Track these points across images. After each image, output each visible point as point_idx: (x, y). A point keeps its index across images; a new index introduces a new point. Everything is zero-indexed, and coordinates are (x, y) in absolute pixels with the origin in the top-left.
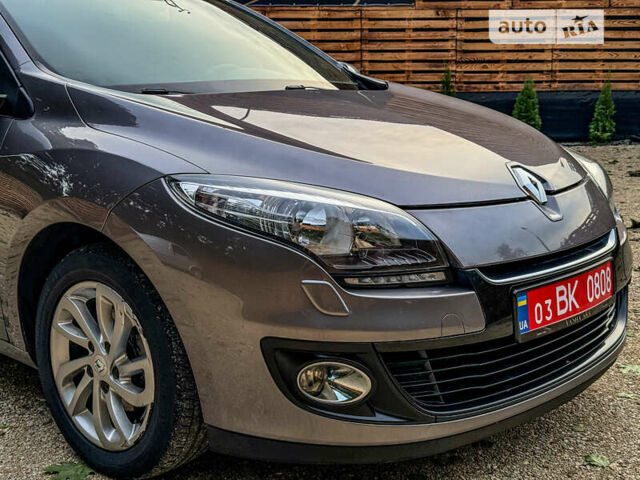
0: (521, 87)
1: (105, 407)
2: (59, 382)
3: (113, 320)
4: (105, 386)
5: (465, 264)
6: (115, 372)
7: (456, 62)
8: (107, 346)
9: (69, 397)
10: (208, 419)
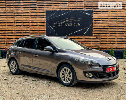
0: (111, 49)
1: (66, 79)
2: (61, 78)
3: (68, 71)
4: (66, 77)
5: (101, 65)
6: (68, 76)
7: (100, 45)
8: (67, 73)
9: (62, 79)
10: (78, 79)
